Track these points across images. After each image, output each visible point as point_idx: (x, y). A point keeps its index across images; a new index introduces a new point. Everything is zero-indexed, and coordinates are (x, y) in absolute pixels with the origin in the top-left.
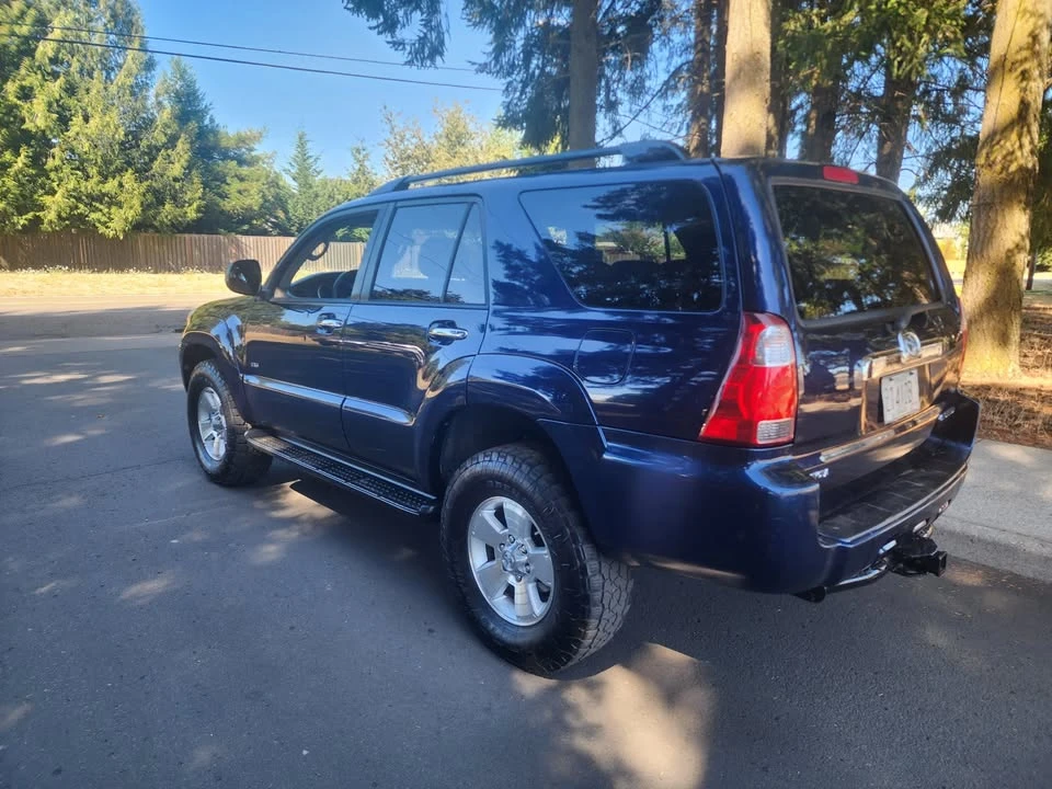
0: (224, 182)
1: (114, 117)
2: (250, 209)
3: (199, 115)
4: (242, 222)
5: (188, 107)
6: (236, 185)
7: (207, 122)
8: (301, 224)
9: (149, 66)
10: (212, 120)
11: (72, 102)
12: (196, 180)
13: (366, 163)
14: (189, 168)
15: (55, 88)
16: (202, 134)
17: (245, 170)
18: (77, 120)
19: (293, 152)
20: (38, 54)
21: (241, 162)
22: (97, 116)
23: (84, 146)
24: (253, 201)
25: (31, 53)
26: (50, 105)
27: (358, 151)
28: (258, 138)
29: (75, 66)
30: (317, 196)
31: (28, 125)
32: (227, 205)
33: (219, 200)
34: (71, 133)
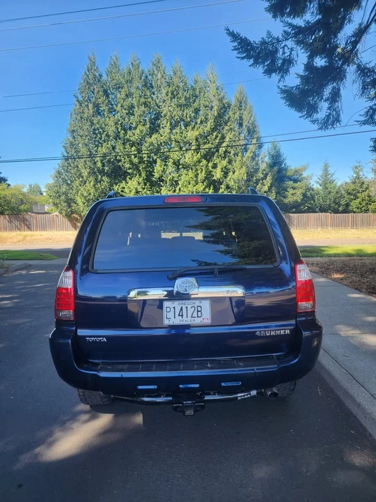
0: (286, 191)
1: (244, 170)
2: (296, 201)
3: (281, 163)
4: (292, 208)
5: (276, 160)
6: (291, 191)
7: (283, 166)
8: (321, 207)
9: (260, 146)
10: (285, 165)
11: (230, 167)
12: (274, 191)
13: (361, 173)
14: (271, 186)
15: (225, 163)
16: (280, 171)
17: (296, 185)
18: (231, 174)
19: (320, 173)
20: (220, 151)
21: (296, 181)
22: (238, 171)
23: (231, 183)
24: (299, 197)
25: (218, 151)
26: (222, 169)
27: (356, 168)
28: (304, 169)
29: (232, 152)
30: (330, 192)
31: (215, 178)
32: (286, 201)
33: (282, 198)
34: (228, 179)
